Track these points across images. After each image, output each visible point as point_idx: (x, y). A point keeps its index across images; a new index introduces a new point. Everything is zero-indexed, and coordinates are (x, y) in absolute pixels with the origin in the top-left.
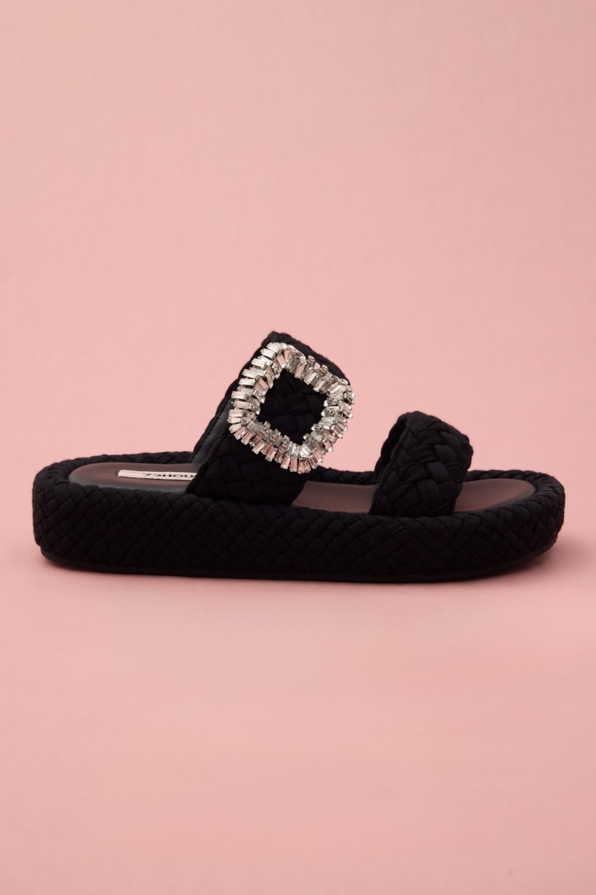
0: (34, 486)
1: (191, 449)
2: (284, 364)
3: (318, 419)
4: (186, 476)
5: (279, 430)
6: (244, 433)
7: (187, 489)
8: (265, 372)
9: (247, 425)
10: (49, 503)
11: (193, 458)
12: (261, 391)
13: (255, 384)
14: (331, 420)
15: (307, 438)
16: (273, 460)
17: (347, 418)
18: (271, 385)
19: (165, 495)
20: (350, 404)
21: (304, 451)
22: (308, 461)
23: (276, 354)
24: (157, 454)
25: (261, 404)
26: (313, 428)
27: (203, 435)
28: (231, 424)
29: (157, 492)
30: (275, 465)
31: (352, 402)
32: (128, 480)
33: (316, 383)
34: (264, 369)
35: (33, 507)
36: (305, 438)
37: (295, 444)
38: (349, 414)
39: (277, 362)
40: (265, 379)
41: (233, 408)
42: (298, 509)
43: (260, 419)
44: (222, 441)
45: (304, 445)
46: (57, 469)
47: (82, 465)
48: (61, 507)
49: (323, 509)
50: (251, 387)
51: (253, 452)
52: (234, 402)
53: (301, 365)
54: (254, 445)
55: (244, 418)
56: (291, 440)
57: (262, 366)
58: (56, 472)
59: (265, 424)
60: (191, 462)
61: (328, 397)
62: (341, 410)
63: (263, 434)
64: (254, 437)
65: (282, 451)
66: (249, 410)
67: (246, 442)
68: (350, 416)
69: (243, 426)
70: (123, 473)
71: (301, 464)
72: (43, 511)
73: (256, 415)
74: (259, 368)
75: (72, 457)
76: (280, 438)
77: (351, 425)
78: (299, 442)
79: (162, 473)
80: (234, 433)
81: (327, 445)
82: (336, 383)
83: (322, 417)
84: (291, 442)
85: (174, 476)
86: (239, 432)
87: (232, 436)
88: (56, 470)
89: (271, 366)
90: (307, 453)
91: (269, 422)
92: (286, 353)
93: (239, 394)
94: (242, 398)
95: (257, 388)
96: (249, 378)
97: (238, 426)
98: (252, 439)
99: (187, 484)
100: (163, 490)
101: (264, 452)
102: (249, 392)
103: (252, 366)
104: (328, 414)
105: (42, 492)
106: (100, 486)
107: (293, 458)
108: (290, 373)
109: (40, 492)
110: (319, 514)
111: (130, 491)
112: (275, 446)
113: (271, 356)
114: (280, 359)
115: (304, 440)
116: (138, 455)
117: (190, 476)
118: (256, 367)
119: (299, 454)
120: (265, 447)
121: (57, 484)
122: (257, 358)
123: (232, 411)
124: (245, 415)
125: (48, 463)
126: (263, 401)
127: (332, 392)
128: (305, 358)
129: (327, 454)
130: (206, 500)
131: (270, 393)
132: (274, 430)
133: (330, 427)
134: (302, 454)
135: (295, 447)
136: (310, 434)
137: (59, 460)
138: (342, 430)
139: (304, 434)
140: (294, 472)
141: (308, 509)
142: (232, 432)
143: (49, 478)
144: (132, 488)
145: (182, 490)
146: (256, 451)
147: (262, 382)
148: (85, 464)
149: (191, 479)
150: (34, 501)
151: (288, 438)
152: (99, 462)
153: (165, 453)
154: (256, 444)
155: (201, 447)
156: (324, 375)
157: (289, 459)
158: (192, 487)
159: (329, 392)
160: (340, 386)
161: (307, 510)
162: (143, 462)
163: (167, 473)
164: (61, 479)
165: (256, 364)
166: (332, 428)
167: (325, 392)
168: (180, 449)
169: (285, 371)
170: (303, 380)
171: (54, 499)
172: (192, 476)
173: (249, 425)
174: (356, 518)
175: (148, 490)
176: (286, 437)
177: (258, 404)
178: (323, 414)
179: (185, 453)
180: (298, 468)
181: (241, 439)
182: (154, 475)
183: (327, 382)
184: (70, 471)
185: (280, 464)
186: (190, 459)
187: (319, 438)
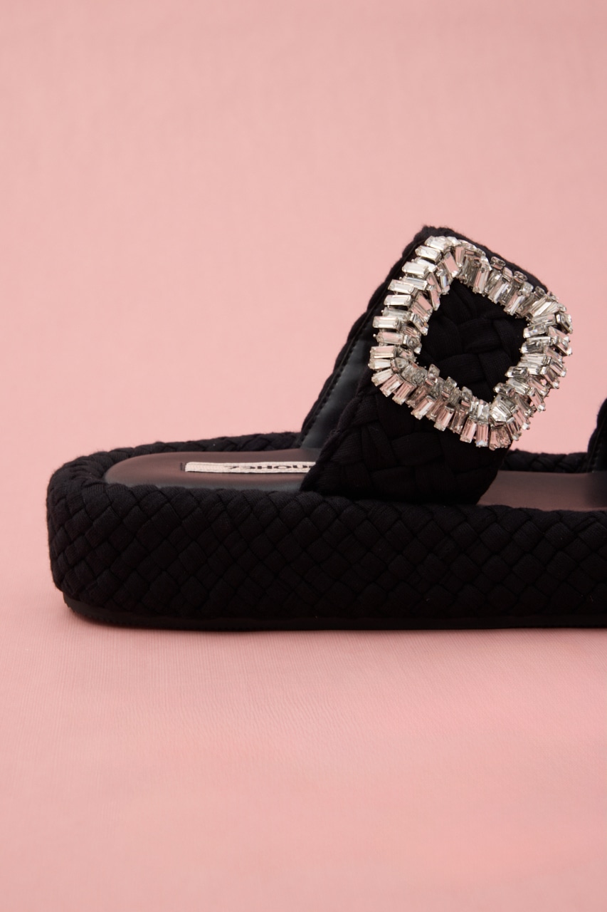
0: (48, 494)
1: (296, 427)
2: (454, 269)
3: (516, 358)
4: (295, 467)
5: (454, 379)
6: (397, 384)
7: (302, 484)
8: (425, 283)
9: (402, 371)
10: (74, 518)
11: (302, 440)
12: (422, 314)
13: (412, 303)
14: (538, 359)
15: (501, 390)
16: (447, 429)
17: (564, 355)
18: (437, 305)
19: (267, 495)
20: (567, 332)
21: (498, 412)
22: (506, 428)
23: (442, 255)
24: (243, 437)
25: (423, 337)
26: (509, 374)
27: (316, 404)
28: (374, 372)
29: (253, 491)
30: (451, 436)
31: (569, 329)
32: (202, 475)
33: (507, 301)
34: (425, 279)
35: (48, 528)
36: (497, 389)
37: (482, 401)
38: (566, 349)
39: (444, 266)
40: (427, 295)
41: (377, 344)
42: (490, 509)
43: (422, 361)
44: (361, 402)
45: (496, 402)
46: (86, 464)
47: (125, 459)
48: (95, 523)
49: (532, 507)
50: (404, 308)
51: (413, 416)
52: (377, 334)
53: (483, 271)
54: (413, 405)
55: (397, 359)
56: (474, 394)
57: (421, 273)
58: (83, 470)
59: (431, 369)
60: (298, 447)
61: (529, 322)
62: (554, 342)
63: (428, 386)
64: (415, 390)
65: (461, 414)
66: (404, 347)
67: (400, 399)
68: (568, 352)
69: (395, 372)
70: (191, 467)
71: (494, 433)
72: (66, 532)
73: (415, 354)
74: (416, 276)
75: (108, 448)
76: (457, 391)
77: (571, 367)
78: (489, 397)
79: (256, 464)
80: (381, 385)
81: (534, 401)
82: (542, 300)
83: (522, 355)
84: (474, 398)
85: (277, 467)
86: (387, 384)
87: (377, 390)
88: (84, 467)
89: (435, 272)
90: (504, 415)
91: (438, 366)
92: (458, 252)
93: (385, 321)
94: (391, 326)
95: (415, 310)
96: (400, 293)
97: (387, 374)
98: (410, 396)
99: (302, 477)
100: (264, 489)
101: (431, 417)
102: (401, 316)
103: (403, 274)
104: (532, 349)
105: (63, 501)
106: (159, 487)
107: (480, 423)
108: (466, 286)
109: (58, 501)
110: (528, 515)
111: (209, 491)
112: (450, 405)
113: (433, 257)
114: (448, 261)
115: (496, 394)
116: (213, 441)
117: (303, 467)
118: (410, 275)
119: (490, 416)
120: (433, 408)
121: (87, 486)
122: (410, 261)
123: (374, 348)
124: (397, 355)
125: (71, 457)
126: (425, 331)
127: (535, 315)
128: (487, 260)
129: (535, 415)
130: (337, 501)
131: (435, 319)
132: (445, 378)
133: (539, 371)
134: (494, 416)
135: (481, 407)
136: (505, 382)
137: (87, 452)
138: (558, 375)
139: (495, 385)
140: (482, 448)
141: (508, 507)
142: (376, 385)
143: (73, 477)
144: (212, 488)
145: (295, 487)
146: (419, 414)
147: (421, 299)
148: (129, 456)
149: (307, 470)
150: (49, 518)
151: (469, 392)
152: (151, 453)
153: (256, 436)
154: (418, 403)
155: (313, 421)
156: (521, 286)
157: (474, 426)
158: (310, 481)
159: (530, 315)
160: (548, 304)
161: (506, 509)
162: (222, 450)
163: (264, 464)
164: (91, 479)
165: (410, 271)
166: (543, 372)
167: (523, 315)
168: (280, 429)
169: (456, 281)
170: (487, 295)
171: (83, 511)
172: (305, 467)
173: (406, 371)
174: (591, 519)
175: (239, 488)
176: (465, 389)
177: (418, 337)
178: (524, 350)
179: (287, 434)
180: (489, 441)
181: (392, 395)
182: (242, 467)
183: (526, 299)
184: (106, 468)
185: (458, 436)
186: (296, 442)
187: (521, 388)
